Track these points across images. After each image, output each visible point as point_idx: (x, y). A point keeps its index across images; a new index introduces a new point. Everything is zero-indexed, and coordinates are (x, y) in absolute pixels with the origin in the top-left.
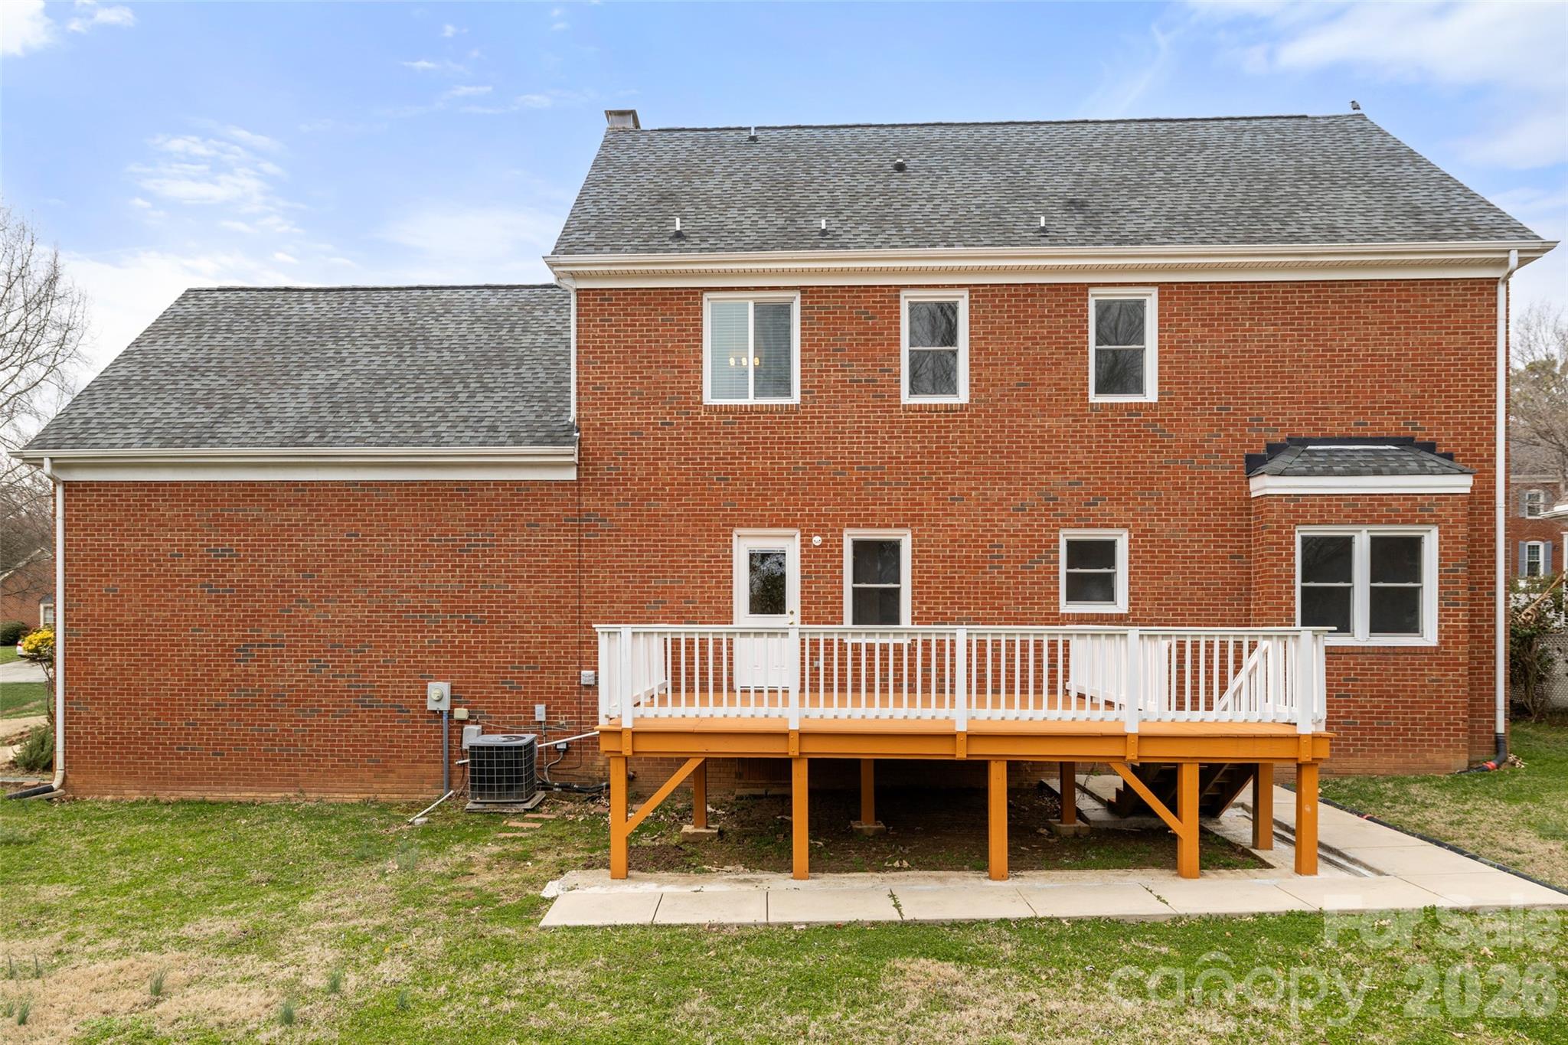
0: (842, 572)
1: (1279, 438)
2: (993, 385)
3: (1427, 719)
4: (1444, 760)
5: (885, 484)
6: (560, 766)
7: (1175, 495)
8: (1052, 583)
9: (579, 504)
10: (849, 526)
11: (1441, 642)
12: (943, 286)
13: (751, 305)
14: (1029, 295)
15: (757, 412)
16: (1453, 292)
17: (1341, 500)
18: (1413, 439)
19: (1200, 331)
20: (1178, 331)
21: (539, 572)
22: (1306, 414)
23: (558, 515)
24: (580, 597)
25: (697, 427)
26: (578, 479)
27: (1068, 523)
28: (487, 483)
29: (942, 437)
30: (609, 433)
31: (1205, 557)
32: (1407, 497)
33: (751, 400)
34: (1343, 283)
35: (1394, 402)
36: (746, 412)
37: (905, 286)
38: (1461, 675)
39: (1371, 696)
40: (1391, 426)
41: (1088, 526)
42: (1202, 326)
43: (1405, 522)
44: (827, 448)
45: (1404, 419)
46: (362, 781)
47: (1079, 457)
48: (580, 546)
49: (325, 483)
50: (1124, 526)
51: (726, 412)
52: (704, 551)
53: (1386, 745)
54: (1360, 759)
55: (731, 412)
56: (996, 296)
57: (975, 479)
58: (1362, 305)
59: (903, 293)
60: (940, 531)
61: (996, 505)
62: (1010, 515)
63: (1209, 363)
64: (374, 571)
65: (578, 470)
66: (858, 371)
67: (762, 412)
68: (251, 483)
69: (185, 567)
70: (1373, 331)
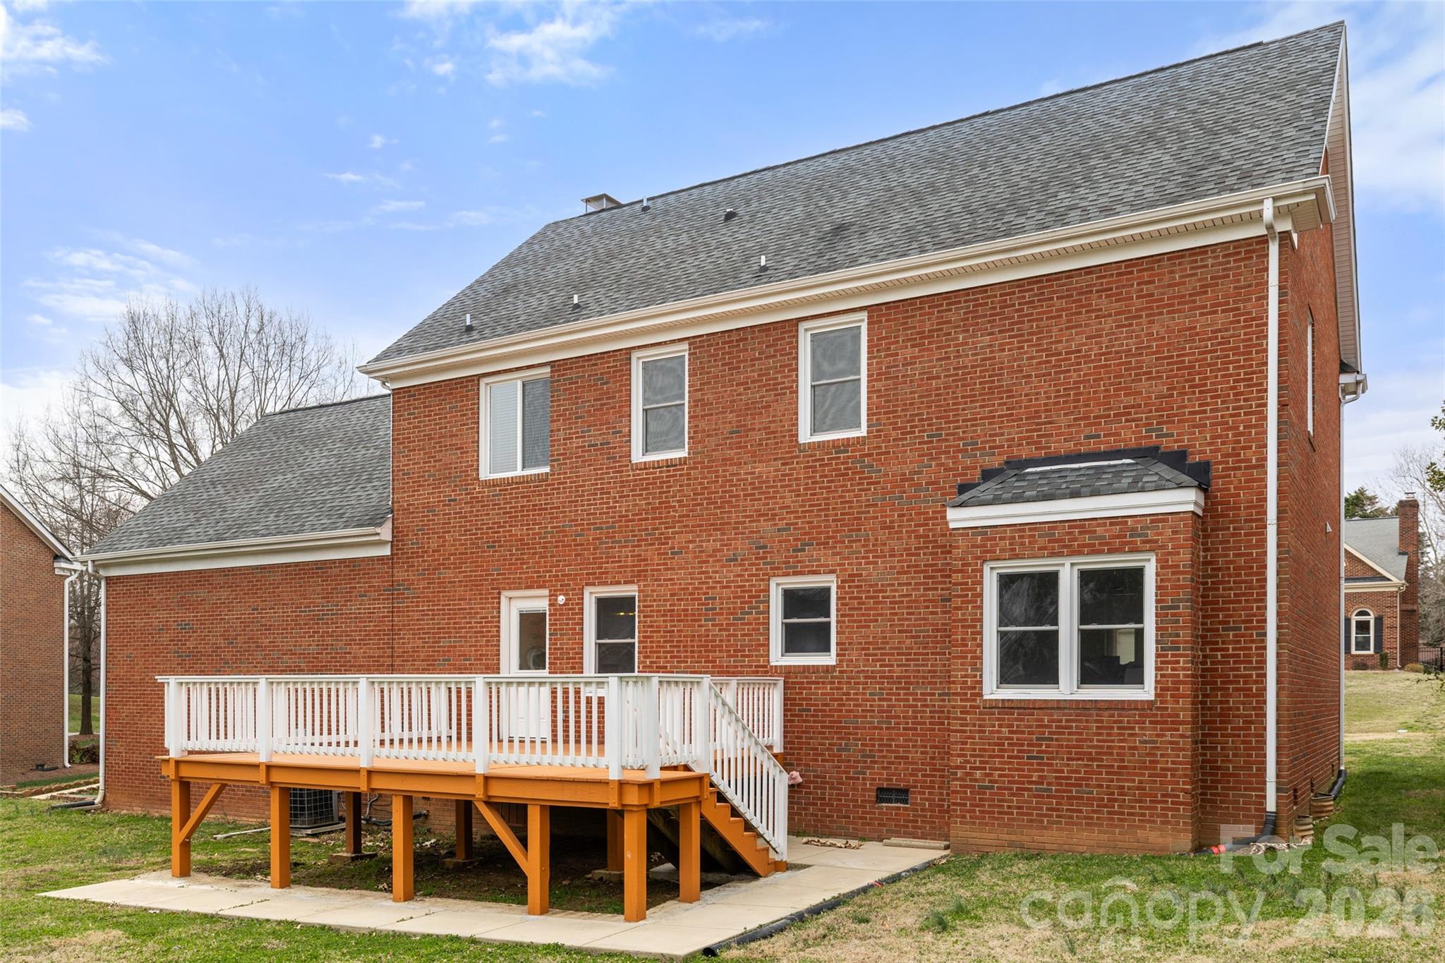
0: (582, 629)
1: (996, 462)
2: (708, 436)
3: (1138, 788)
4: (1160, 840)
5: (617, 542)
6: (379, 803)
7: (883, 535)
8: (761, 634)
9: (393, 576)
10: (587, 584)
11: (1157, 695)
12: (665, 343)
13: (519, 384)
14: (741, 340)
15: (517, 483)
16: (1210, 262)
17: (1035, 529)
18: (1157, 448)
19: (909, 352)
20: (886, 356)
21: (366, 635)
22: (1027, 431)
23: (379, 586)
24: (392, 656)
25: (474, 500)
26: (392, 554)
27: (777, 570)
28: (333, 562)
29: (664, 492)
30: (413, 513)
31: (915, 601)
32: (1114, 521)
33: (519, 472)
34: (1069, 274)
35: (1133, 407)
36: (509, 484)
37: (634, 348)
38: (1182, 736)
39: (1069, 759)
40: (1129, 436)
41: (796, 574)
42: (913, 346)
43: (1111, 551)
44: (570, 512)
45: (1146, 425)
46: (259, 808)
47: (788, 501)
48: (393, 612)
49: (240, 568)
50: (832, 572)
51: (494, 486)
52: (477, 613)
53: (1086, 818)
54: (1055, 833)
55: (498, 485)
56: (712, 345)
57: (692, 532)
58: (1095, 295)
59: (635, 355)
60: (662, 585)
61: (710, 556)
62: (723, 566)
63: (919, 386)
64: (267, 638)
65: (392, 546)
66: (595, 436)
67: (521, 483)
68: (200, 572)
69: (165, 638)
70: (1108, 324)
